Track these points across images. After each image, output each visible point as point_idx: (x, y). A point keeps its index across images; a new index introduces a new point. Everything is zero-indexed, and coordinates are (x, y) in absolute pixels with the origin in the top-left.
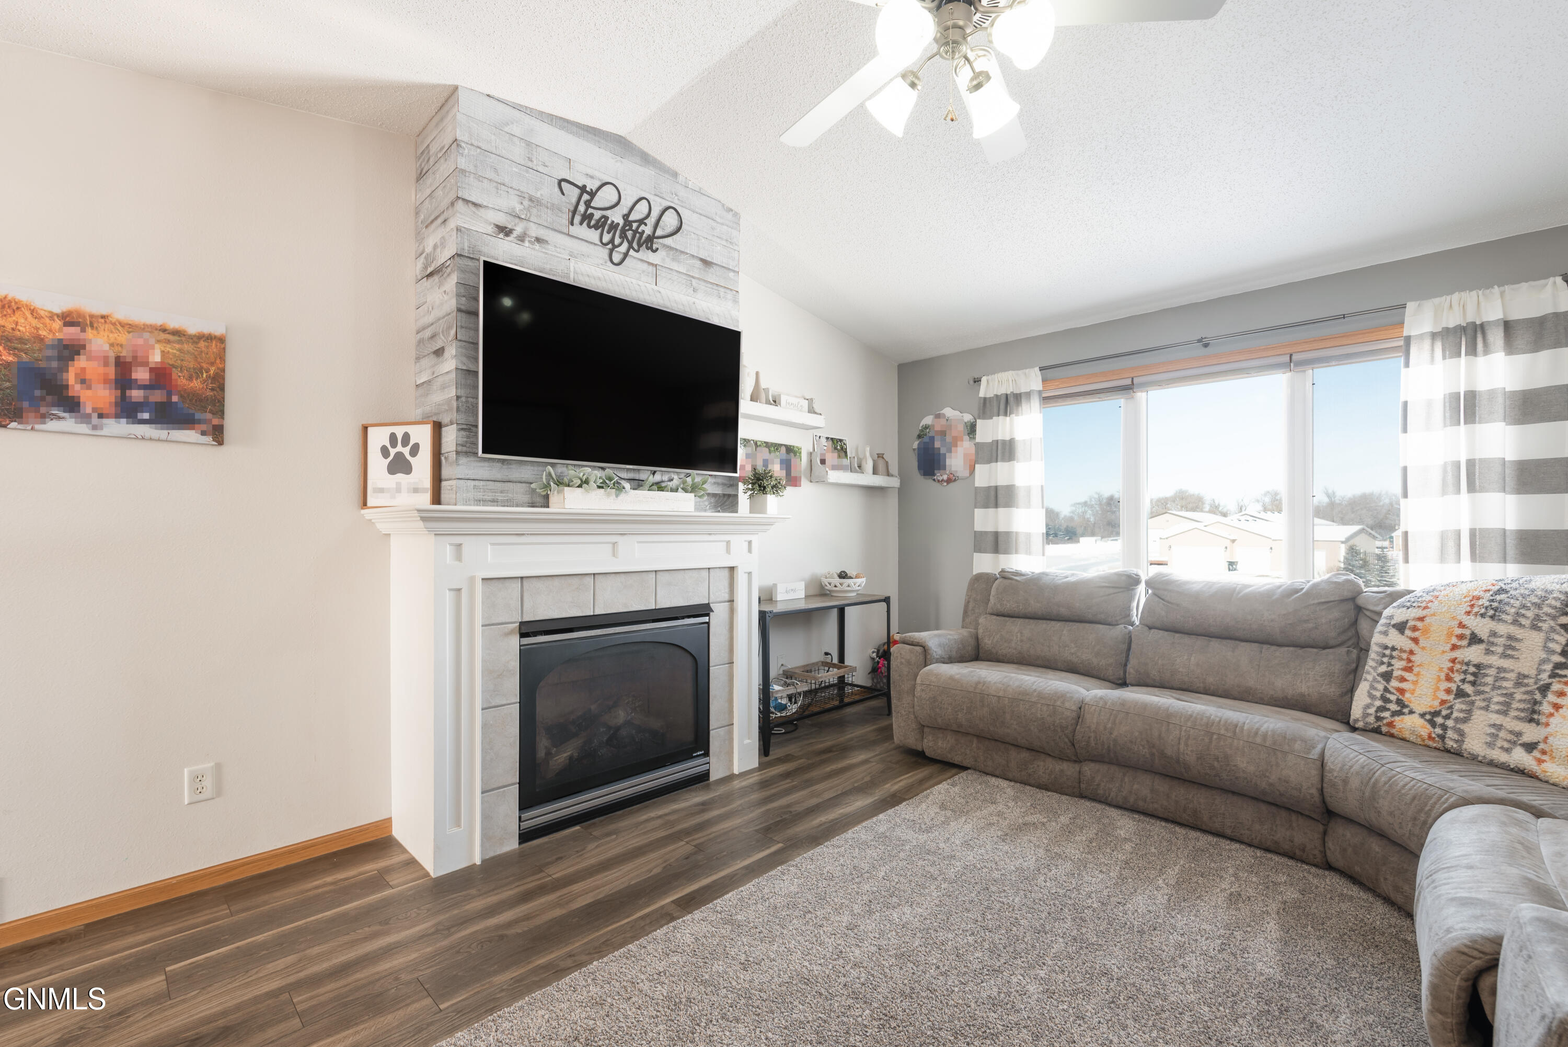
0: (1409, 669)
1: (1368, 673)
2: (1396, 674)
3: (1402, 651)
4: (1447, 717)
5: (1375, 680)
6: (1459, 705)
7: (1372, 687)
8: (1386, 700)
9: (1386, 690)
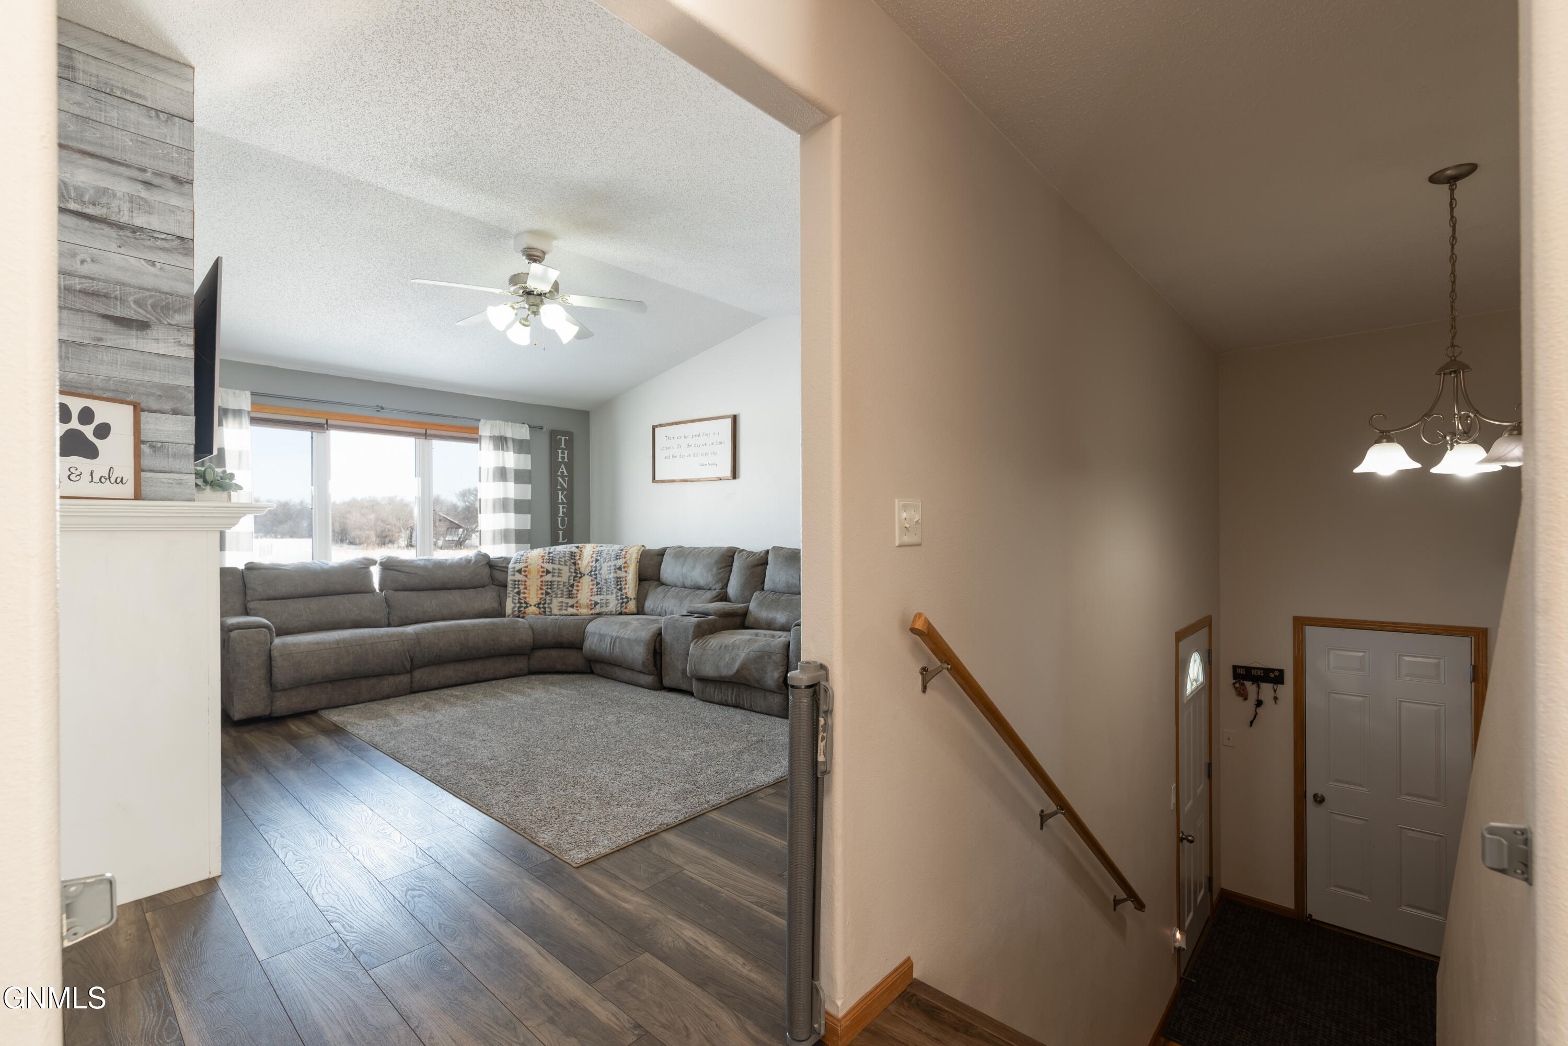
0: (525, 588)
1: (509, 593)
2: (522, 591)
3: (522, 581)
4: (545, 603)
5: (514, 596)
6: (548, 598)
7: (513, 599)
8: (521, 603)
9: (519, 599)
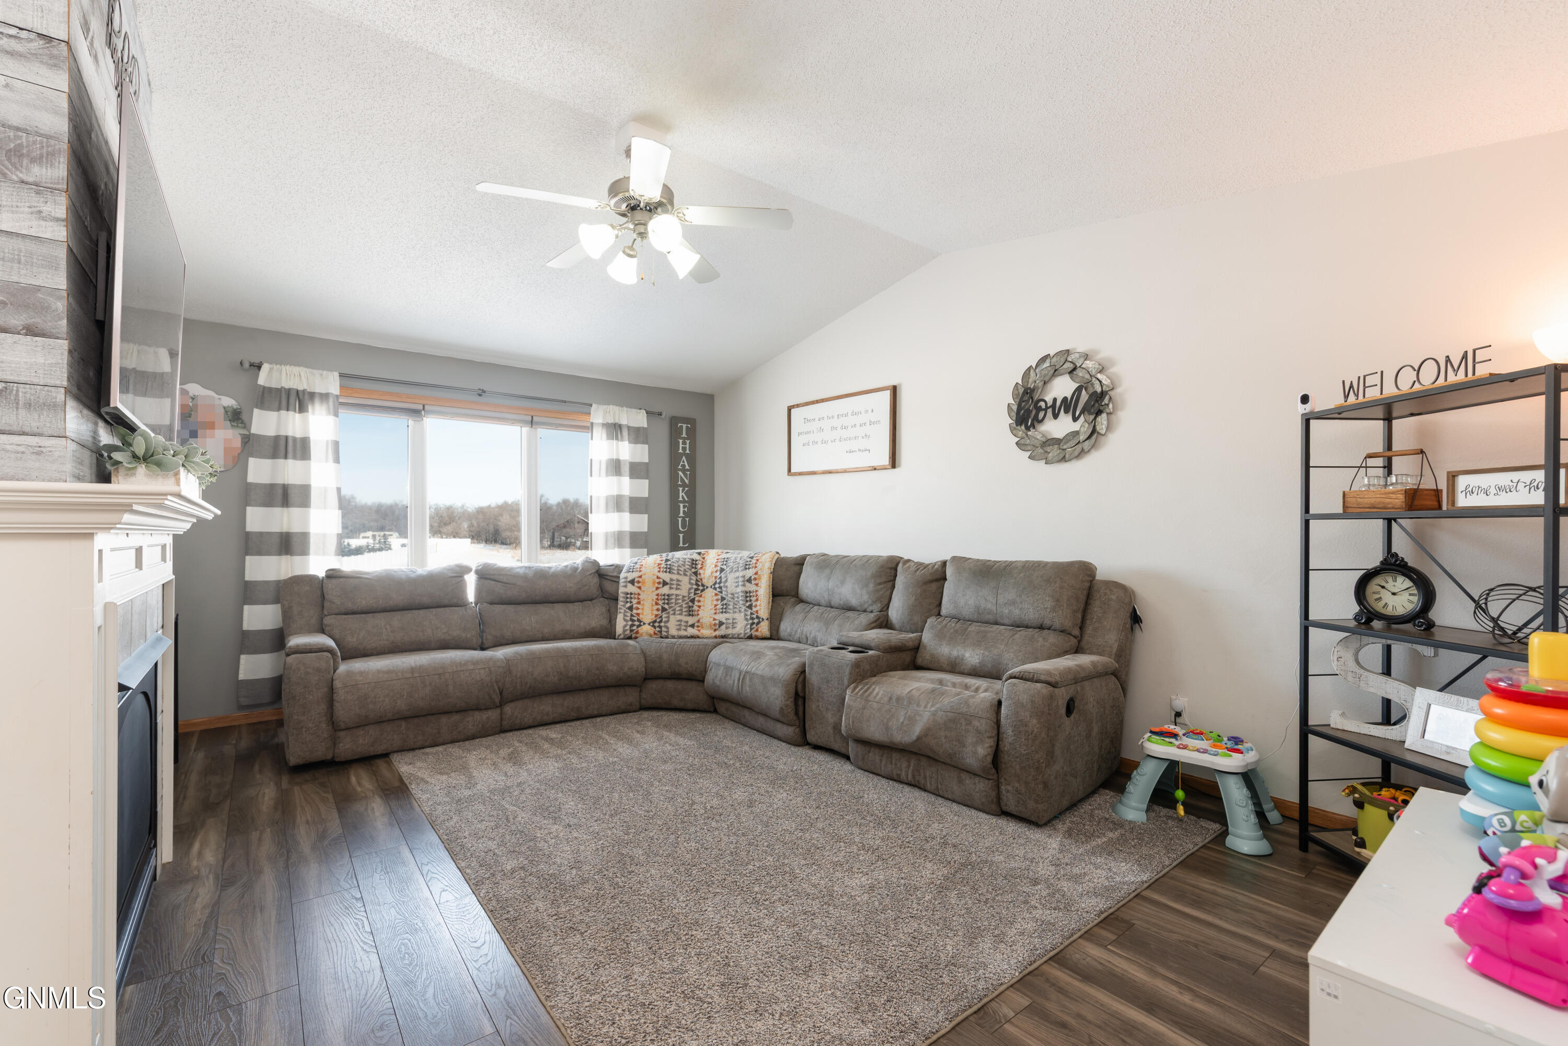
0: (639, 603)
1: (620, 609)
2: (634, 606)
3: (635, 594)
4: (661, 622)
5: (625, 611)
6: (664, 615)
7: (625, 616)
8: (633, 621)
9: (632, 615)
